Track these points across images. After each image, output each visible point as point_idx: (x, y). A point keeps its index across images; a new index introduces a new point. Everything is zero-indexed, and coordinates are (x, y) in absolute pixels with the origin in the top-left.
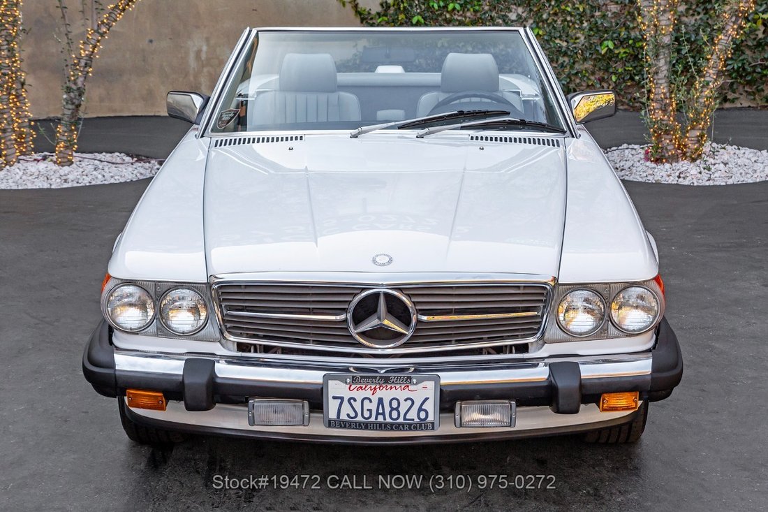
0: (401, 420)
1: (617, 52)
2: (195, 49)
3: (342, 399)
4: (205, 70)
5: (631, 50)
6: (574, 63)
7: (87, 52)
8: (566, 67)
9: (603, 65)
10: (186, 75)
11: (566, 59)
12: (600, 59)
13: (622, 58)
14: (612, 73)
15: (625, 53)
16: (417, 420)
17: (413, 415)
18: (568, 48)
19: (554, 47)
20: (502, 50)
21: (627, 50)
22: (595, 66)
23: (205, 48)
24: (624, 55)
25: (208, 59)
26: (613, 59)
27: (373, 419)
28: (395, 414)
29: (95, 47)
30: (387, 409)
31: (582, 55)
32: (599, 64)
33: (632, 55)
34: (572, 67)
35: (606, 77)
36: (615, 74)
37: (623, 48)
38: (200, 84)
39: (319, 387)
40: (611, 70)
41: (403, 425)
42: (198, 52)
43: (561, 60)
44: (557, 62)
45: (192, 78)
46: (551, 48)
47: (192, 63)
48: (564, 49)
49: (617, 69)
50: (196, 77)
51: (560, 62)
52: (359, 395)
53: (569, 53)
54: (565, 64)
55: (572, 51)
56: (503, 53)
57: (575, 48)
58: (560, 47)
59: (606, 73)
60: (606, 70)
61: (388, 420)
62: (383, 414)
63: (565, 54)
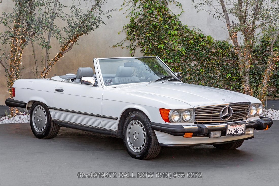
0: (239, 133)
1: (232, 78)
3: (230, 129)
5: (238, 77)
6: (216, 82)
7: (43, 76)
8: (213, 83)
9: (227, 83)
11: (213, 81)
12: (226, 81)
13: (235, 80)
14: (231, 86)
15: (236, 78)
16: (242, 133)
17: (241, 132)
18: (214, 76)
19: (209, 76)
20: (189, 77)
21: (236, 77)
22: (224, 83)
24: (235, 79)
26: (231, 81)
27: (234, 134)
28: (238, 132)
29: (46, 74)
30: (237, 131)
31: (219, 79)
32: (226, 83)
33: (238, 79)
34: (215, 84)
35: (229, 87)
36: (232, 86)
37: (235, 76)
39: (225, 128)
40: (231, 85)
41: (240, 134)
43: (211, 81)
44: (210, 82)
46: (207, 76)
48: (212, 77)
49: (233, 84)
51: (211, 82)
52: (233, 128)
53: (214, 78)
54: (213, 82)
55: (215, 77)
56: (190, 78)
57: (217, 76)
58: (211, 76)
59: (229, 86)
60: (229, 85)
61: (237, 133)
62: (236, 132)
63: (213, 79)
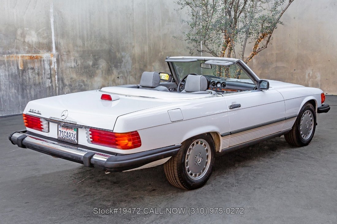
2: (308, 73)
4: (311, 80)
10: (304, 81)
23: (311, 73)
25: (312, 76)
38: (309, 84)
42: (309, 74)
45: (306, 82)
47: (307, 77)
50: (307, 82)
